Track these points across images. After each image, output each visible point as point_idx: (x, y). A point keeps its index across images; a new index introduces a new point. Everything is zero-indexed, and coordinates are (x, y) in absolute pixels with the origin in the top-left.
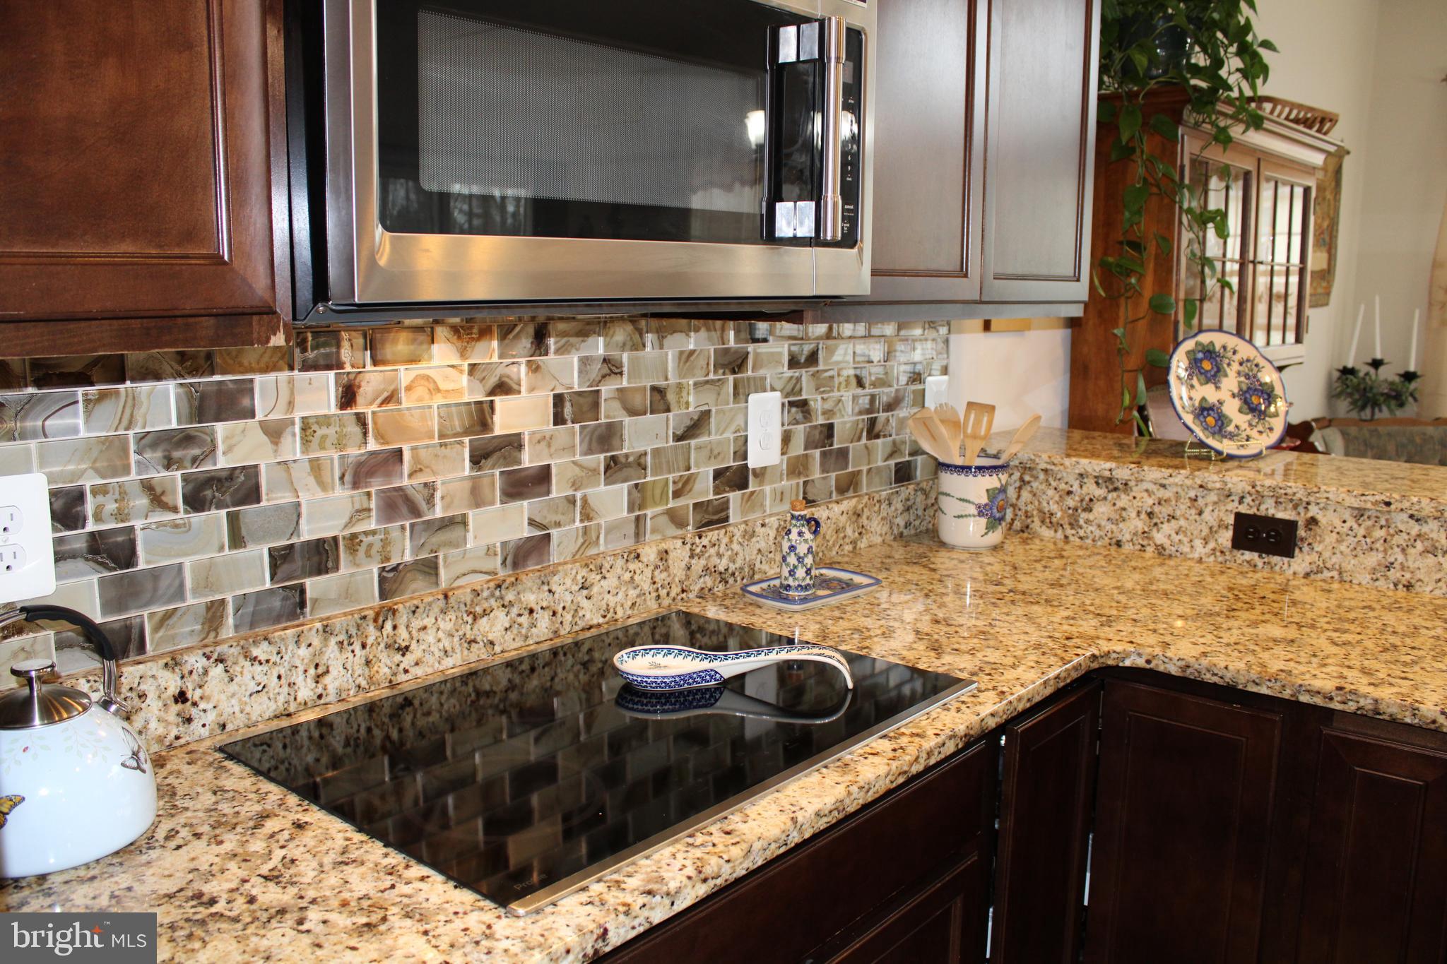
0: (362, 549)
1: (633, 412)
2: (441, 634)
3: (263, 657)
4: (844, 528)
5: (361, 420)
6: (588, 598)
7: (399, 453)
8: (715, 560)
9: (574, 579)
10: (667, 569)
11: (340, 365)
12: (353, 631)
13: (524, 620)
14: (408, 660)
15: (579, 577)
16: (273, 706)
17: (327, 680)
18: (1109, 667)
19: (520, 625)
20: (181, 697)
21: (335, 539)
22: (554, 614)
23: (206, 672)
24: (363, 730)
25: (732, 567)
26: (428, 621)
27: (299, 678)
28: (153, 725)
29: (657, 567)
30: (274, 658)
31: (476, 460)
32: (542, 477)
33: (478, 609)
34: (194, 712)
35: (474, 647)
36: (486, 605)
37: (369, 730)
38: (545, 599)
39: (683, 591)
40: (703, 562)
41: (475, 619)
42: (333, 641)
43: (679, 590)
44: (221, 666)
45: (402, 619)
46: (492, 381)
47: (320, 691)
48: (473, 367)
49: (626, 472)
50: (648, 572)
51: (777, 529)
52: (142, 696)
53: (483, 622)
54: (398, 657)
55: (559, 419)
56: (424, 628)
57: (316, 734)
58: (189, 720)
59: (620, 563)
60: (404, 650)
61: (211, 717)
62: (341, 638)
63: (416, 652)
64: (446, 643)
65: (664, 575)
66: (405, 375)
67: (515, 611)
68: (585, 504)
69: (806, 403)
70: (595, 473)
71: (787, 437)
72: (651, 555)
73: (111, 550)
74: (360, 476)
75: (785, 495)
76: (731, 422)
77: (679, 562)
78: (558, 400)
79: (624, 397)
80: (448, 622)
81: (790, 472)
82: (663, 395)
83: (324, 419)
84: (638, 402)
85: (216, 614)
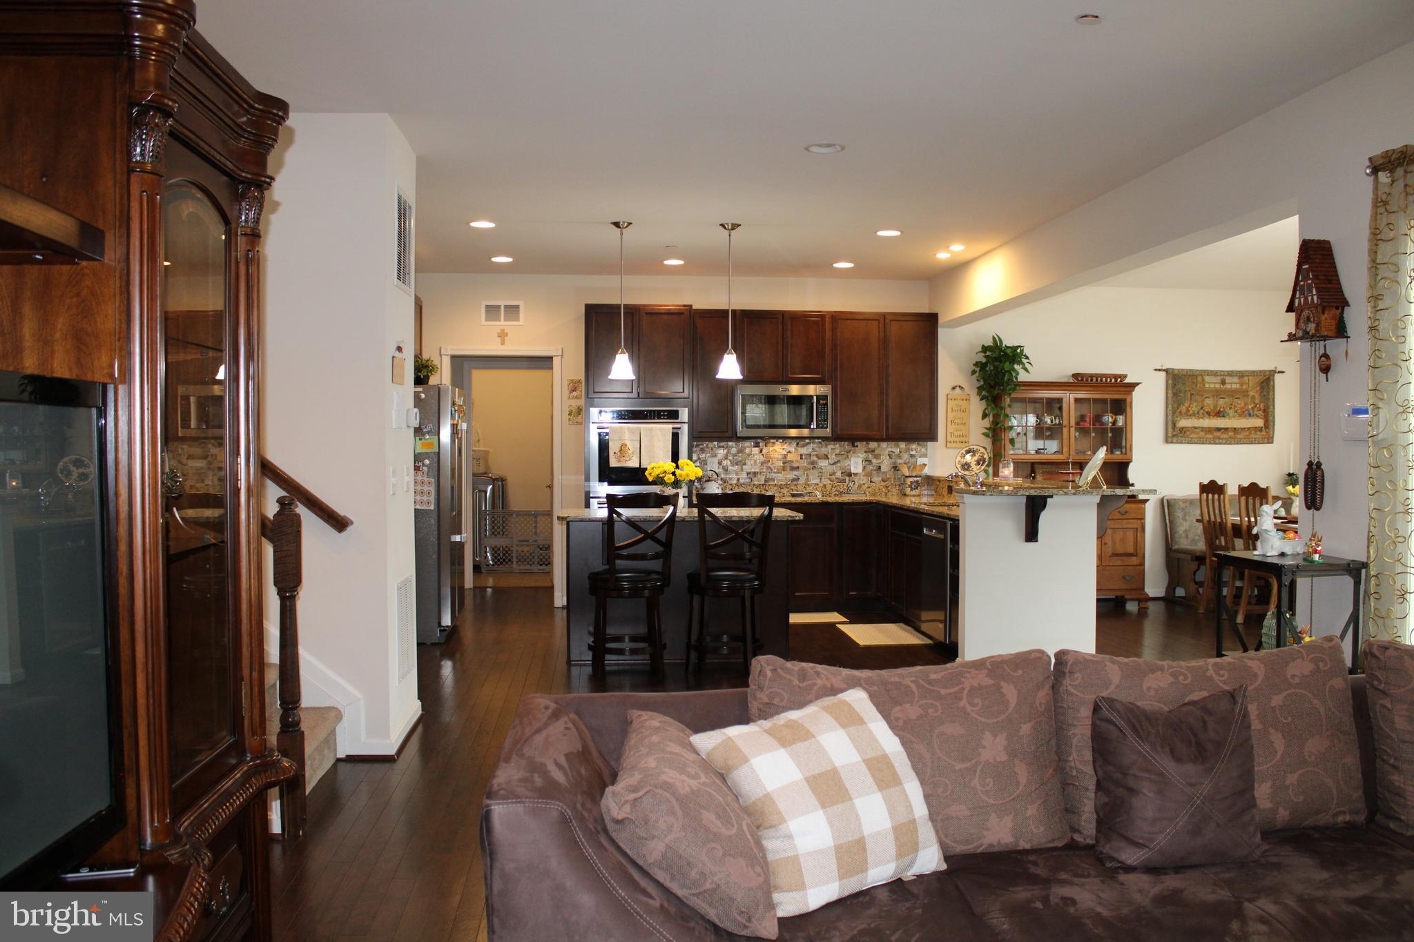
0: (762, 474)
1: (819, 458)
4: (882, 489)
5: (763, 455)
7: (769, 461)
8: (839, 489)
9: (802, 486)
10: (826, 488)
11: (760, 447)
12: (758, 486)
14: (767, 493)
17: (753, 491)
21: (758, 472)
25: (844, 491)
30: (745, 487)
31: (784, 463)
32: (798, 468)
35: (780, 493)
38: (796, 488)
43: (829, 493)
44: (737, 486)
45: (767, 486)
46: (788, 451)
47: (752, 493)
48: (783, 449)
49: (817, 469)
50: (820, 488)
51: (858, 486)
53: (782, 490)
55: (801, 458)
56: (771, 488)
59: (813, 485)
60: (767, 490)
62: (756, 486)
63: (769, 491)
64: (775, 491)
65: (824, 489)
66: (771, 449)
68: (807, 474)
69: (870, 461)
70: (810, 469)
71: (864, 468)
72: (821, 485)
73: (725, 469)
74: (762, 464)
75: (863, 480)
76: (846, 463)
77: (829, 487)
78: (801, 455)
79: (817, 456)
80: (776, 488)
81: (866, 475)
82: (827, 456)
83: (757, 454)
84: (820, 456)
85: (738, 480)
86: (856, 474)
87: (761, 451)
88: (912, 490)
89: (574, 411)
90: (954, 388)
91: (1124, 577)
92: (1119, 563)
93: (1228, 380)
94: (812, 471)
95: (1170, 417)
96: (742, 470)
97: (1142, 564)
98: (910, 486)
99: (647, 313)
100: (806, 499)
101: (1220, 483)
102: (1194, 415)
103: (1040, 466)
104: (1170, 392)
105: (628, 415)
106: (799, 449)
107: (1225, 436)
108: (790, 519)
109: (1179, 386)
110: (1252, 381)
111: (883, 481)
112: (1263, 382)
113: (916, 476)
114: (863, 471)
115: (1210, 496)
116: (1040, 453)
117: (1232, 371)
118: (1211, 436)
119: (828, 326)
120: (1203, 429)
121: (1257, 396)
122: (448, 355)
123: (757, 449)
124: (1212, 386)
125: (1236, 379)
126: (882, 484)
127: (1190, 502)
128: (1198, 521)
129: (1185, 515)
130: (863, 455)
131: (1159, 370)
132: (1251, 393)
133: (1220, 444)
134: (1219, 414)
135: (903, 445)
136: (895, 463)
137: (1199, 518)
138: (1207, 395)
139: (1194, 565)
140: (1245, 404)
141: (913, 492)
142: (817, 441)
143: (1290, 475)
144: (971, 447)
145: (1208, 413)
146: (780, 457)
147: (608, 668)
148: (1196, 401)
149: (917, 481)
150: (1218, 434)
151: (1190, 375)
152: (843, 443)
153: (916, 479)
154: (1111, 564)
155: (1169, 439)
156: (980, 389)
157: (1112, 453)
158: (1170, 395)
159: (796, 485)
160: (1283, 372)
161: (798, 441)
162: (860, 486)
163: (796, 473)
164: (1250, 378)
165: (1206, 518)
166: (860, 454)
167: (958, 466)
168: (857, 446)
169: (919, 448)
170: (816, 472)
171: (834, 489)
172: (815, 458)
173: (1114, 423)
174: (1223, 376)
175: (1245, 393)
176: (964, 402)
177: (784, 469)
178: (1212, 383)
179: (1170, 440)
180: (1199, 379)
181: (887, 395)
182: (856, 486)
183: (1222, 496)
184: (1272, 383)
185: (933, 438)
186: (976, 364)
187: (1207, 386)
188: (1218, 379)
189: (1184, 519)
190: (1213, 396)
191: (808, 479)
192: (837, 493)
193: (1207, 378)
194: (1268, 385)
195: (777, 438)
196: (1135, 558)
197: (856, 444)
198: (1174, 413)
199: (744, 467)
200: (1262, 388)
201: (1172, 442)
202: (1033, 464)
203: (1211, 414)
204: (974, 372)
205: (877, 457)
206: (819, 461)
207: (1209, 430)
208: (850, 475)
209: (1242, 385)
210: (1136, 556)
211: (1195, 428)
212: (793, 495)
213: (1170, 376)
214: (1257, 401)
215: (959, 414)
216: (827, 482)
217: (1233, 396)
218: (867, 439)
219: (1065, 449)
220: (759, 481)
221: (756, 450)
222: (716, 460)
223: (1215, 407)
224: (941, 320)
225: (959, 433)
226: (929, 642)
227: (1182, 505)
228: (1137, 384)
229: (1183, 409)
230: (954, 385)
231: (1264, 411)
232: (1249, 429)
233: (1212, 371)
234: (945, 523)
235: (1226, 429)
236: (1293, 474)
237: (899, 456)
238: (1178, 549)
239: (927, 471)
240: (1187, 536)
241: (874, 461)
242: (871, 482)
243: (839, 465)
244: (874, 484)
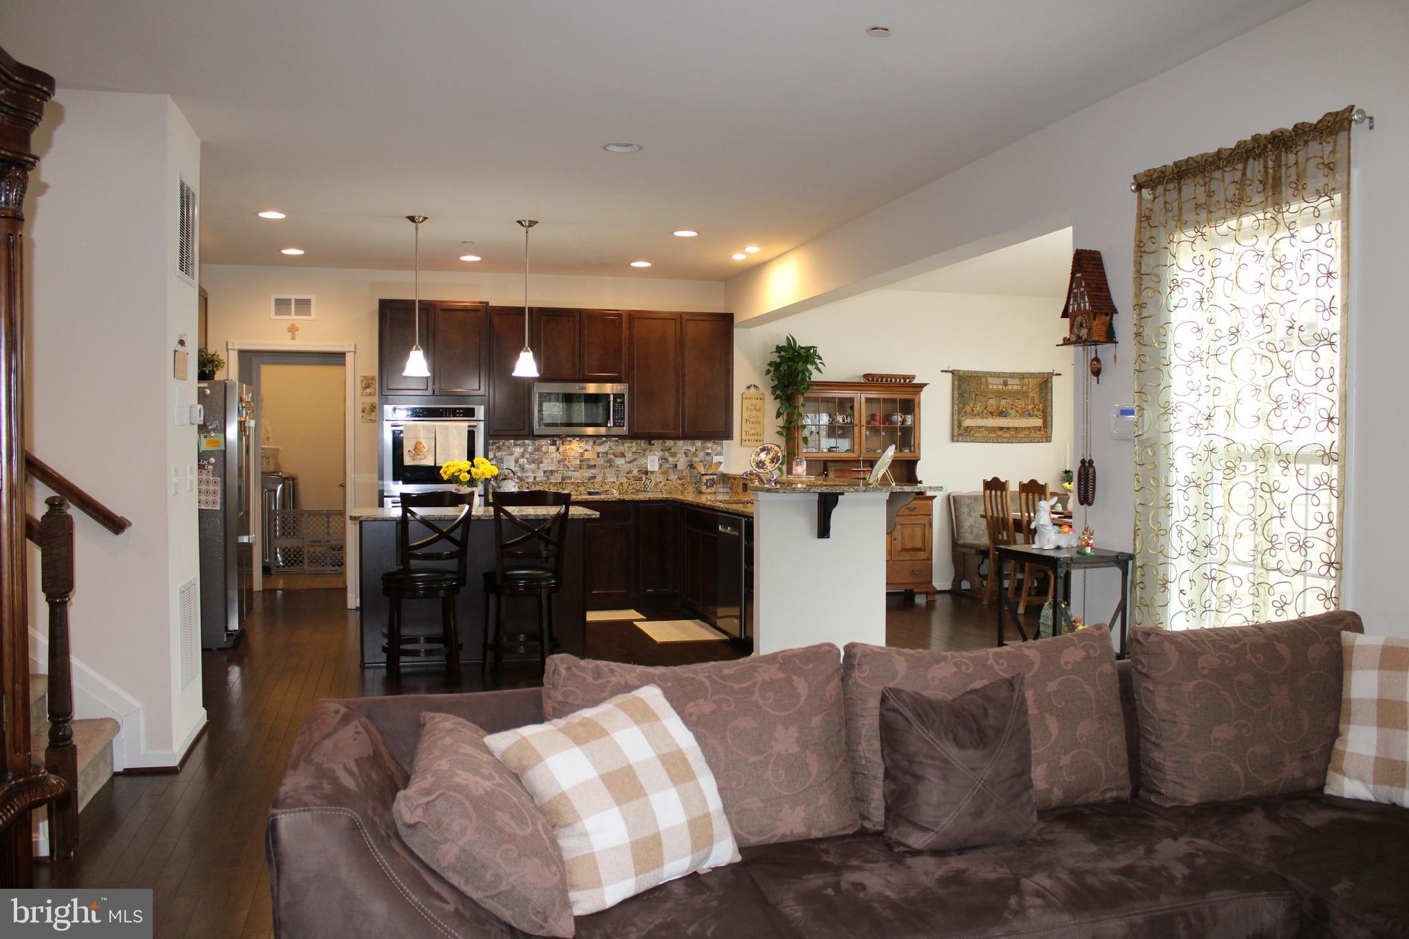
0: (559, 472)
1: (616, 457)
4: (678, 487)
5: (560, 453)
6: (603, 488)
7: (566, 459)
8: (636, 487)
9: (599, 484)
10: (622, 486)
11: (557, 445)
20: (528, 488)
21: (554, 470)
23: (532, 485)
25: (641, 489)
29: (620, 485)
31: (580, 462)
32: (595, 466)
33: (579, 485)
38: (593, 487)
44: (534, 485)
45: (564, 484)
46: (584, 449)
47: (549, 491)
48: (580, 447)
49: (614, 467)
50: (617, 486)
53: (579, 488)
55: (598, 456)
56: (568, 486)
59: (610, 484)
60: (564, 489)
62: (553, 484)
63: (566, 490)
65: (621, 488)
66: (568, 447)
68: (604, 472)
69: (667, 459)
70: (607, 467)
71: (661, 466)
72: (618, 483)
73: (522, 468)
74: (559, 462)
75: (660, 478)
76: (643, 461)
77: (625, 485)
78: (598, 453)
79: (614, 454)
80: (572, 486)
81: (663, 473)
82: (624, 454)
83: (553, 453)
84: (617, 454)
85: (535, 478)
86: (652, 472)
87: (558, 450)
88: (707, 488)
89: (367, 408)
90: (749, 387)
91: (913, 571)
92: (908, 558)
93: (1010, 381)
94: (609, 470)
95: (956, 417)
96: (539, 468)
97: (930, 559)
98: (706, 484)
99: (442, 310)
100: (603, 497)
101: (1003, 480)
102: (978, 414)
103: (832, 464)
104: (956, 392)
105: (423, 413)
106: (596, 447)
107: (1008, 435)
108: (586, 517)
109: (965, 387)
110: (1032, 383)
111: (680, 479)
112: (1041, 384)
113: (712, 474)
114: (659, 469)
115: (993, 492)
116: (833, 451)
117: (1013, 373)
118: (994, 435)
119: (624, 325)
120: (986, 428)
121: (1036, 397)
122: (234, 350)
123: (554, 447)
124: (995, 387)
125: (1017, 381)
126: (679, 481)
127: (976, 498)
128: (982, 516)
129: (970, 511)
130: (659, 454)
131: (946, 371)
132: (1031, 394)
133: (1003, 442)
134: (1002, 414)
135: (699, 443)
136: (691, 461)
137: (983, 513)
138: (990, 396)
139: (979, 559)
140: (1026, 405)
141: (709, 490)
142: (614, 439)
143: (1066, 472)
144: (766, 445)
145: (991, 413)
146: (577, 455)
147: (402, 670)
148: (980, 401)
149: (713, 479)
150: (999, 433)
151: (975, 377)
152: (639, 441)
153: (711, 477)
154: (900, 559)
155: (954, 438)
156: (774, 388)
157: (901, 451)
158: (956, 396)
159: (593, 483)
160: (1060, 375)
161: (595, 439)
162: (656, 484)
163: (593, 471)
164: (1030, 379)
165: (990, 513)
166: (656, 453)
167: (753, 464)
168: (654, 445)
169: (715, 446)
170: (613, 470)
171: (631, 487)
172: (612, 457)
173: (903, 422)
174: (1005, 377)
175: (1025, 395)
176: (759, 401)
177: (581, 468)
178: (995, 384)
179: (956, 439)
180: (983, 380)
181: (684, 393)
182: (653, 484)
183: (1004, 493)
184: (1050, 385)
185: (728, 435)
186: (770, 364)
187: (990, 387)
188: (1001, 381)
189: (969, 515)
190: (996, 397)
191: (605, 478)
192: (634, 491)
193: (991, 380)
194: (1047, 386)
195: (574, 436)
196: (922, 553)
197: (652, 442)
198: (959, 413)
199: (541, 465)
200: (1041, 389)
201: (958, 441)
202: (825, 462)
203: (994, 413)
204: (768, 372)
205: (673, 455)
206: (616, 459)
207: (993, 430)
208: (646, 473)
209: (1022, 386)
210: (924, 551)
211: (980, 427)
212: (590, 494)
213: (956, 377)
214: (1036, 402)
215: (754, 414)
216: (624, 480)
217: (1014, 397)
218: (664, 437)
219: (856, 448)
220: (556, 479)
221: (553, 449)
222: (512, 459)
223: (998, 407)
224: (737, 320)
225: (753, 432)
226: (725, 637)
227: (967, 501)
228: (925, 385)
229: (968, 409)
230: (749, 384)
231: (1043, 411)
232: (1029, 428)
233: (995, 373)
234: (740, 520)
235: (1008, 428)
236: (1069, 471)
237: (695, 455)
238: (964, 544)
239: (722, 469)
240: (972, 531)
241: (670, 459)
242: (667, 480)
243: (635, 463)
244: (670, 482)
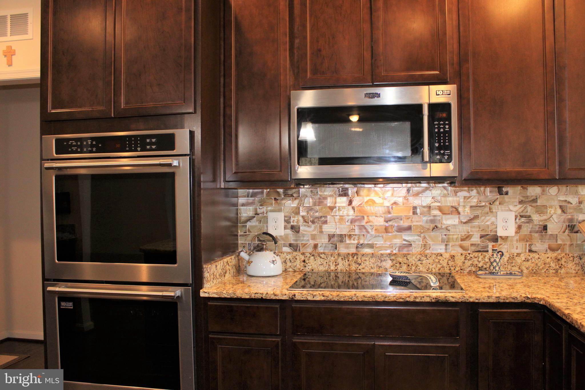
0: (352, 238)
1: (444, 214)
2: (370, 263)
3: (323, 257)
4: (549, 263)
5: (353, 208)
6: (421, 264)
7: (363, 217)
8: (477, 263)
9: (416, 257)
10: (454, 261)
11: (348, 196)
12: (346, 257)
13: (398, 265)
14: (360, 267)
15: (418, 257)
16: (324, 269)
17: (338, 266)
18: (536, 303)
19: (396, 266)
20: (304, 261)
21: (345, 235)
22: (408, 265)
23: (310, 257)
24: (347, 280)
25: (485, 266)
26: (367, 259)
27: (331, 264)
28: (298, 265)
29: (449, 260)
30: (325, 258)
31: (386, 221)
32: (409, 228)
33: (382, 259)
34: (307, 265)
35: (381, 268)
36: (385, 258)
37: (348, 281)
38: (405, 261)
39: (461, 270)
40: (470, 262)
41: (381, 261)
42: (340, 258)
43: (459, 269)
44: (313, 257)
45: (360, 257)
46: (392, 202)
47: (336, 268)
48: (385, 198)
49: (441, 230)
50: (446, 261)
51: (509, 258)
52: (296, 259)
53: (384, 263)
54: (357, 266)
55: (414, 213)
56: (366, 260)
57: (335, 278)
58: (305, 267)
59: (434, 256)
60: (360, 264)
61: (310, 267)
62: (342, 257)
63: (363, 265)
64: (372, 266)
65: (452, 263)
66: (366, 199)
67: (394, 262)
68: (425, 238)
69: (530, 216)
70: (428, 229)
71: (519, 227)
72: (447, 256)
73: (295, 229)
74: (353, 221)
75: (519, 248)
76: (489, 220)
77: (459, 260)
78: (415, 208)
79: (440, 209)
80: (373, 260)
81: (521, 240)
82: (457, 209)
83: (344, 207)
84: (446, 210)
85: (316, 246)
86: (505, 239)
87: (350, 202)
94: (432, 234)
96: (321, 231)
105: (96, 146)
106: (411, 197)
111: (552, 249)
114: (516, 233)
123: (344, 199)
126: (550, 254)
130: (516, 208)
135: (583, 190)
136: (571, 220)
146: (381, 211)
152: (482, 189)
159: (405, 255)
161: (409, 185)
162: (511, 258)
163: (407, 237)
166: (511, 207)
168: (507, 193)
170: (439, 235)
171: (468, 262)
172: (437, 212)
177: (386, 230)
182: (505, 258)
191: (426, 247)
192: (474, 269)
197: (504, 190)
199: (324, 227)
205: (541, 210)
206: (444, 216)
208: (495, 239)
216: (457, 251)
218: (524, 181)
220: (347, 250)
221: (342, 201)
222: (280, 217)
237: (578, 209)
241: (536, 218)
242: (530, 251)
243: (476, 223)
244: (534, 255)
